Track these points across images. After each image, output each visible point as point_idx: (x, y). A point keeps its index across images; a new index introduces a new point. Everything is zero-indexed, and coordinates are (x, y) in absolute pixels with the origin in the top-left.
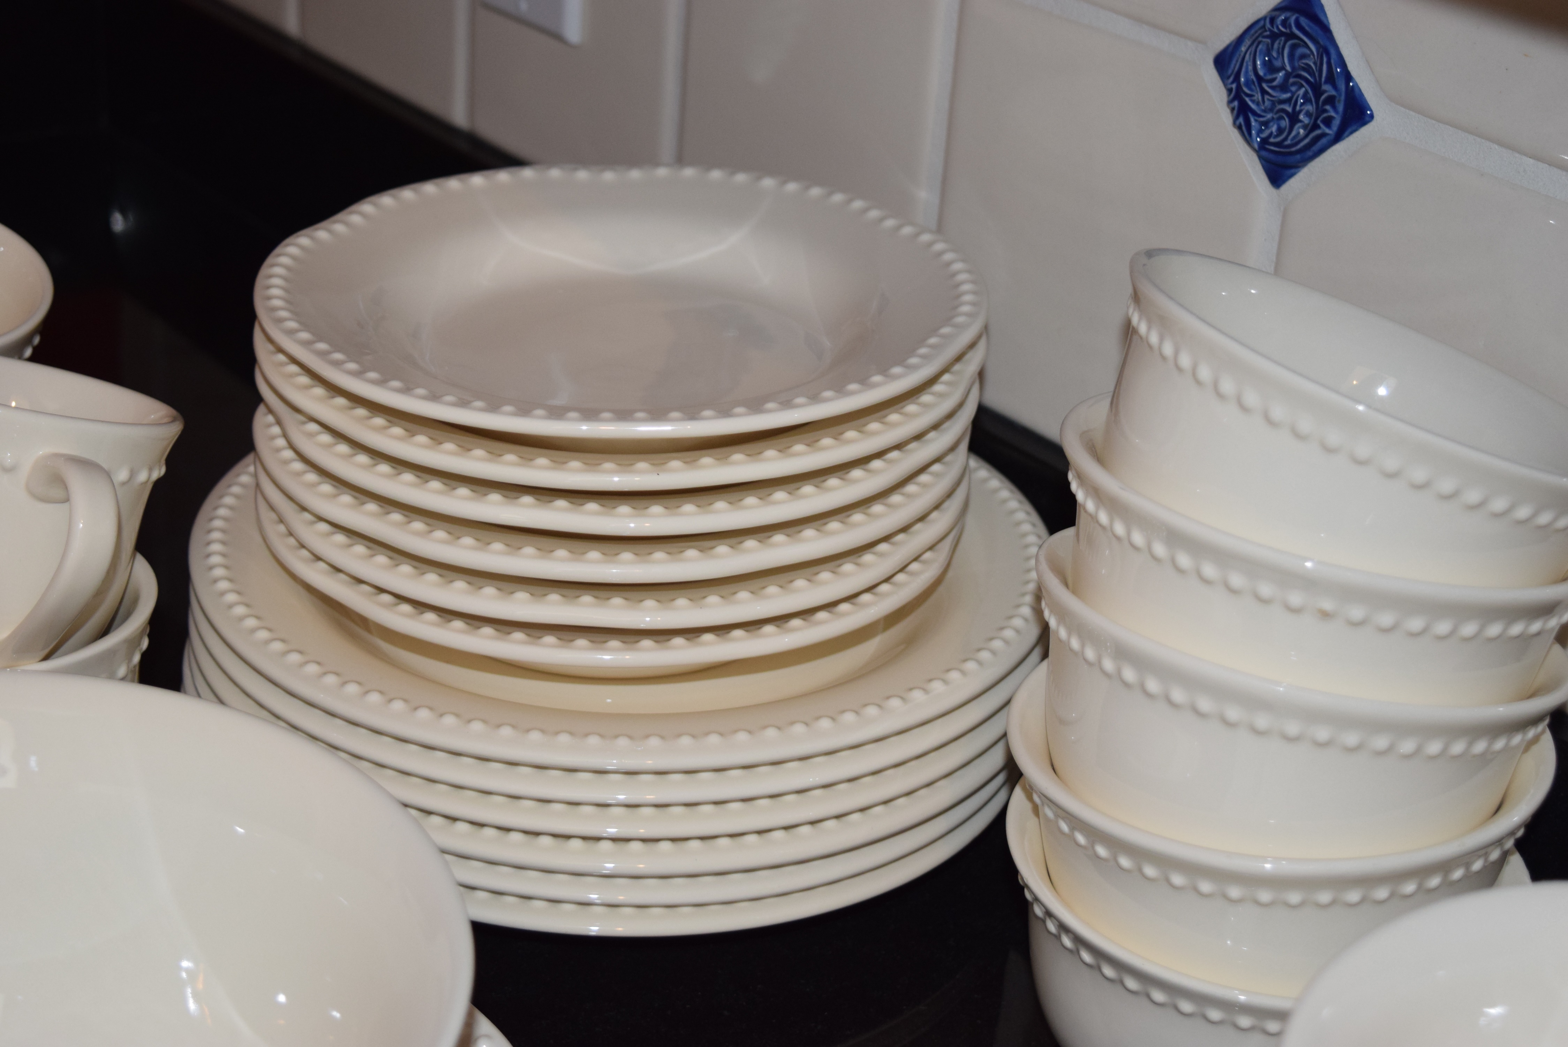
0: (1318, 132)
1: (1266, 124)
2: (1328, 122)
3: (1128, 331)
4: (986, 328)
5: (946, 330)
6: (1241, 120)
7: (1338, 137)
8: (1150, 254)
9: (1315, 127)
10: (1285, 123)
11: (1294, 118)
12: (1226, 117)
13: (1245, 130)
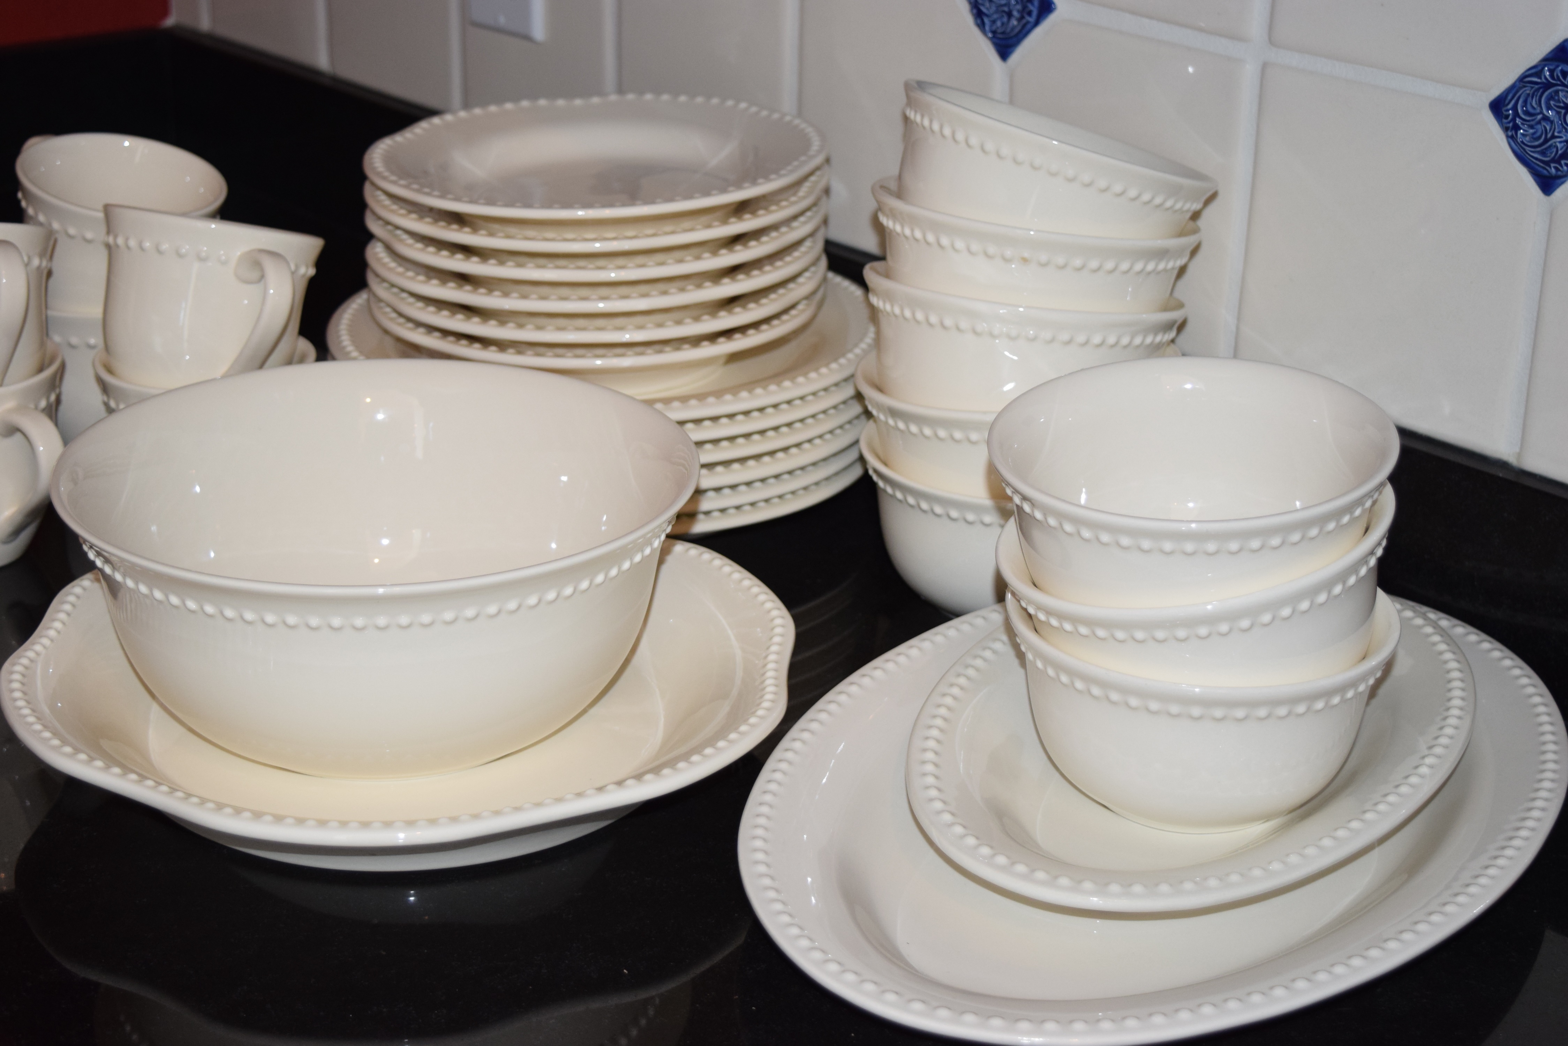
0: (1024, 21)
1: (994, 22)
2: (1030, 13)
3: (906, 119)
4: (828, 161)
5: (803, 158)
6: (979, 21)
7: (1037, 23)
8: (921, 85)
9: (1022, 18)
10: (1005, 19)
11: (1010, 15)
12: (968, 19)
13: (981, 26)
